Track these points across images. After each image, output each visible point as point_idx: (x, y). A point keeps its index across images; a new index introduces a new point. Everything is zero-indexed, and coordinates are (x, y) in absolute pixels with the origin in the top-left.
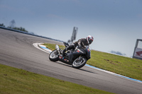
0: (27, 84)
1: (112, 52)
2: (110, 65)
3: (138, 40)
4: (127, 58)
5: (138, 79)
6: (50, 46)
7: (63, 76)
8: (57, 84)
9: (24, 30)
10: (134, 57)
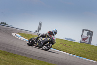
0: (8, 61)
1: (66, 38)
2: (64, 48)
3: (83, 30)
4: (76, 43)
5: (84, 57)
6: (23, 35)
7: (33, 56)
8: (28, 61)
9: (5, 24)
10: (81, 42)
